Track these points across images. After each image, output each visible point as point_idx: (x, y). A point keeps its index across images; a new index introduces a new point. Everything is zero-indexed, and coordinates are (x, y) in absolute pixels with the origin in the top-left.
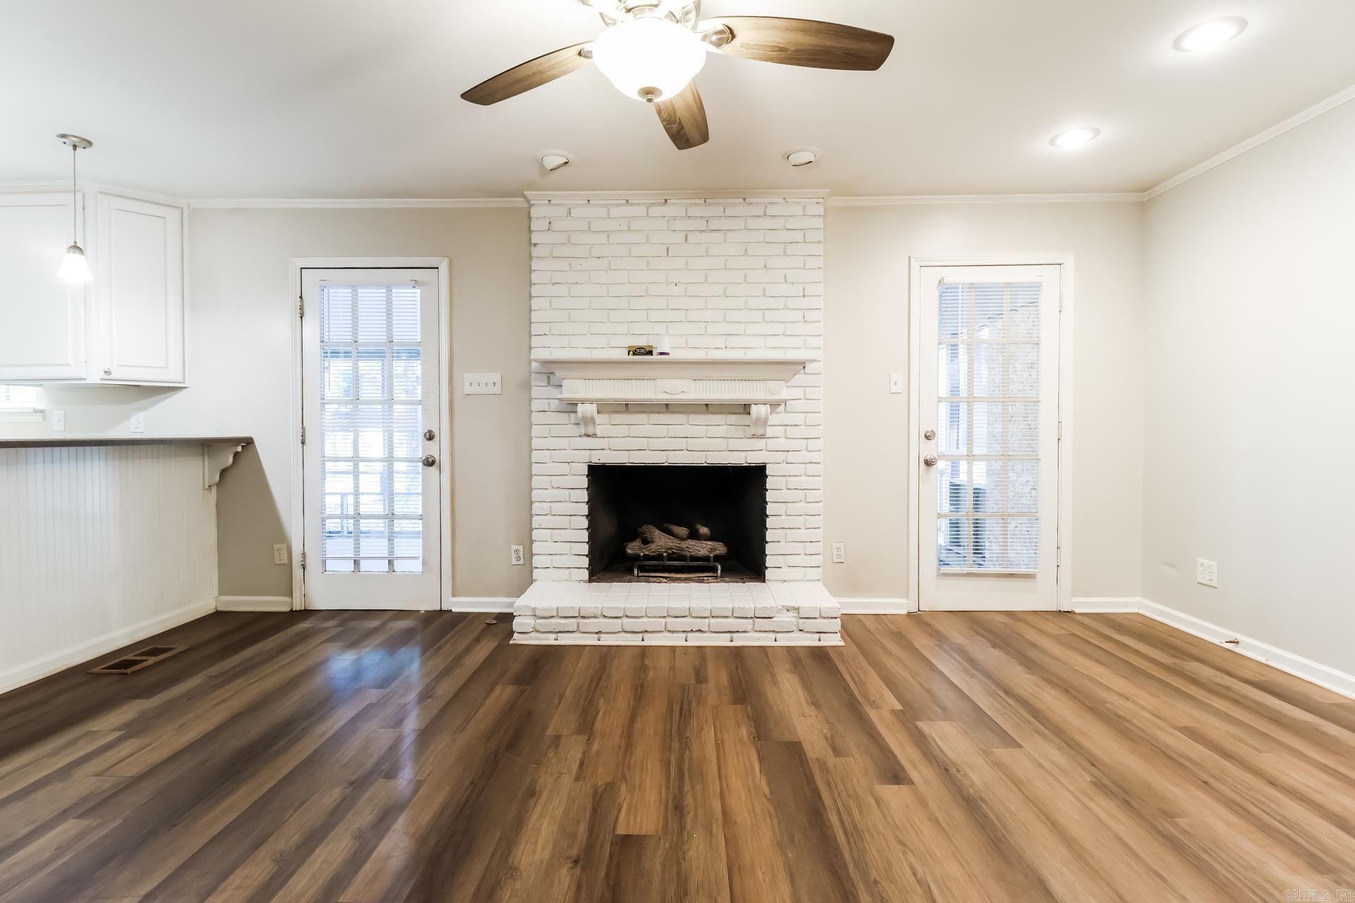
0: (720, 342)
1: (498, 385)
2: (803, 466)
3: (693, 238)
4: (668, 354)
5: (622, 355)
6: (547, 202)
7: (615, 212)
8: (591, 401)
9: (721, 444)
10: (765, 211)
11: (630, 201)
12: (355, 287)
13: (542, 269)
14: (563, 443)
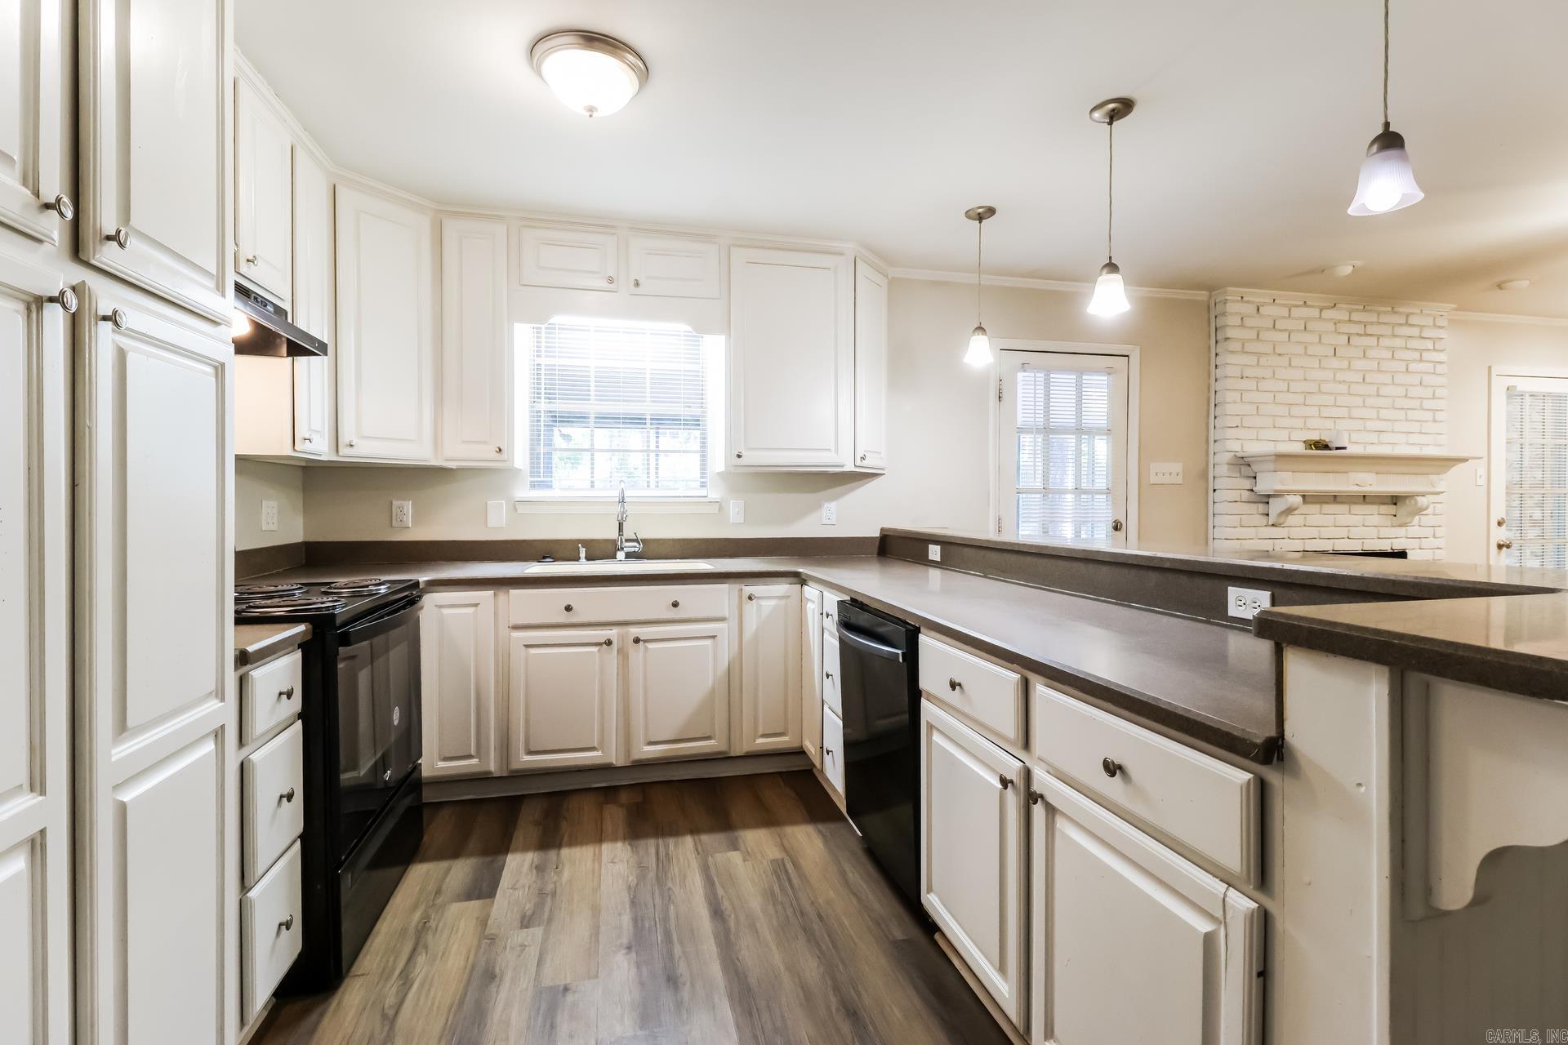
0: (1373, 438)
1: (1181, 475)
2: (1431, 551)
3: (1355, 340)
4: (1344, 448)
5: (1299, 448)
6: (1240, 298)
7: (1295, 312)
8: (1294, 492)
9: (1373, 532)
10: (1407, 320)
11: (1308, 303)
12: (1049, 371)
13: (1232, 363)
14: (1251, 532)
